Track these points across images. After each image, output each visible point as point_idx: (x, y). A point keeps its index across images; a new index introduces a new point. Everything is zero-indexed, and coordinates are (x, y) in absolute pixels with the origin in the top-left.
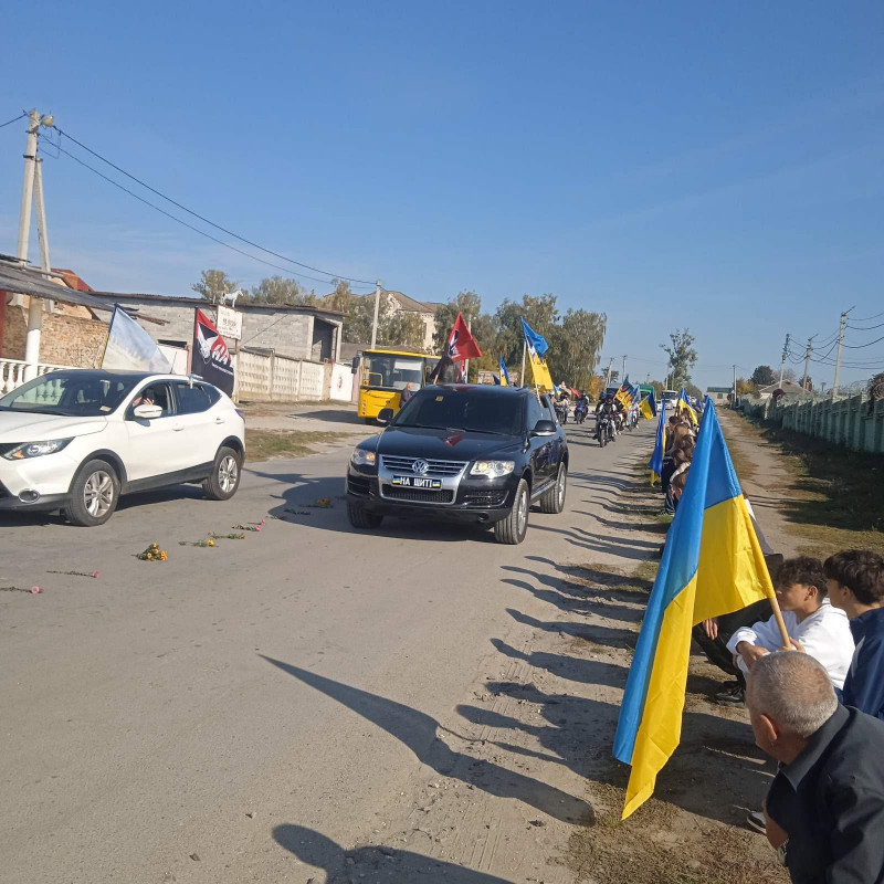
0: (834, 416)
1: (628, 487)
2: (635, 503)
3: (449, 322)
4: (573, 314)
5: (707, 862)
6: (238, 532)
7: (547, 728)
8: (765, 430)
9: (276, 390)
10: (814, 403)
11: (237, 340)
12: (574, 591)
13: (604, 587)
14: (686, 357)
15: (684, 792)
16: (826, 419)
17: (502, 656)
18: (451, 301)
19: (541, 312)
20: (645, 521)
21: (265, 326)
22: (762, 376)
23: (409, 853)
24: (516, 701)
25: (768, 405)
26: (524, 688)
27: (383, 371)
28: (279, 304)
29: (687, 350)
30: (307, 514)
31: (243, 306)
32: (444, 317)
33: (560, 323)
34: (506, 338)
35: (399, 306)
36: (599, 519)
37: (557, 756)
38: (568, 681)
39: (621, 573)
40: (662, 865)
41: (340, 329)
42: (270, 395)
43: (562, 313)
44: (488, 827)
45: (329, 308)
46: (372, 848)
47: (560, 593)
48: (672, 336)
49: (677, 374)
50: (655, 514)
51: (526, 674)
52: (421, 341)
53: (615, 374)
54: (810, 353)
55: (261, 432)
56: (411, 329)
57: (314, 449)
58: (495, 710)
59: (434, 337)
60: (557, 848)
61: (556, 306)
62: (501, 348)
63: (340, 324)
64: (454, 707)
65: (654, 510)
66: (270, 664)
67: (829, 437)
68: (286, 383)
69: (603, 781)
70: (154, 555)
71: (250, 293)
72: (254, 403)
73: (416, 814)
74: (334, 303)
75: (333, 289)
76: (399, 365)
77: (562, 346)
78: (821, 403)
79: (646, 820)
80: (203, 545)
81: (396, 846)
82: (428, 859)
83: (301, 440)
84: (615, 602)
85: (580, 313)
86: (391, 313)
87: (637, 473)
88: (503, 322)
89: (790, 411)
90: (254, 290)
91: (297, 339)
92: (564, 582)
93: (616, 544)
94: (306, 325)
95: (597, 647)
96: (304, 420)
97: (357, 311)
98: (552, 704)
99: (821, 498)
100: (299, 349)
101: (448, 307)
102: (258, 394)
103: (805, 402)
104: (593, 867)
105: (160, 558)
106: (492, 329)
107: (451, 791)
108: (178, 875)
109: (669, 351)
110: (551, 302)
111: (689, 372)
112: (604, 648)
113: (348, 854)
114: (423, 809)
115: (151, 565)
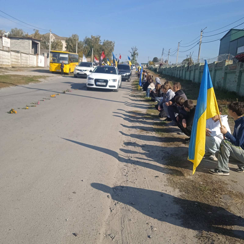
0: (177, 71)
1: (133, 90)
2: (137, 94)
3: (70, 43)
4: (105, 41)
5: (204, 182)
6: (34, 105)
8: (159, 75)
9: (22, 63)
10: (172, 67)
11: (9, 48)
12: (133, 118)
13: (140, 116)
14: (136, 54)
16: (175, 72)
17: (124, 136)
18: (70, 37)
19: (96, 41)
20: (142, 99)
21: (16, 43)
22: (155, 60)
24: (133, 147)
25: (158, 68)
26: (134, 143)
27: (56, 57)
29: (136, 52)
30: (49, 99)
31: (10, 37)
32: (68, 42)
33: (102, 44)
34: (87, 48)
35: (54, 38)
36: (130, 99)
38: (144, 141)
39: (143, 113)
40: (193, 184)
41: (40, 45)
42: (21, 65)
43: (102, 41)
44: (145, 178)
45: (34, 38)
46: (118, 186)
48: (132, 48)
49: (133, 59)
50: (144, 97)
51: (132, 140)
52: (62, 49)
54: (169, 54)
55: (24, 76)
56: (59, 45)
57: (41, 81)
58: (129, 149)
59: (65, 47)
60: (165, 182)
61: (100, 39)
62: (85, 51)
63: (40, 43)
64: (119, 149)
67: (176, 76)
68: (25, 61)
70: (13, 112)
71: (11, 33)
72: (16, 67)
73: (124, 177)
75: (34, 32)
76: (61, 56)
78: (174, 67)
80: (25, 109)
81: (124, 185)
82: (134, 188)
83: (36, 78)
84: (145, 120)
85: (107, 41)
86: (52, 40)
87: (133, 86)
88: (85, 43)
89: (165, 69)
91: (27, 48)
92: (130, 116)
93: (137, 105)
94: (29, 43)
95: (147, 132)
96: (33, 72)
98: (143, 147)
100: (28, 51)
101: (69, 38)
102: (17, 65)
103: (169, 67)
104: (176, 186)
105: (15, 113)
106: (82, 45)
107: (131, 170)
108: (73, 198)
109: (131, 52)
110: (99, 38)
111: (136, 59)
112: (149, 132)
113: (113, 188)
114: (126, 175)
115: (12, 115)
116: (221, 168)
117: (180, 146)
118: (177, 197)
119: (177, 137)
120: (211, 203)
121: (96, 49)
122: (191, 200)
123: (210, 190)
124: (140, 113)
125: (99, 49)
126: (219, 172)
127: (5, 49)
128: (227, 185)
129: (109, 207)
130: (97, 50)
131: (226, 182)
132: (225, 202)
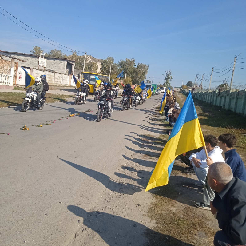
0: (209, 96)
1: (155, 113)
2: (157, 118)
3: (105, 65)
4: (139, 64)
5: (185, 216)
6: (49, 123)
7: (139, 179)
9: (56, 82)
10: (203, 92)
11: (44, 67)
12: (143, 142)
13: (151, 141)
14: (169, 78)
15: (177, 197)
16: (206, 97)
17: (125, 159)
18: (106, 59)
19: (131, 63)
20: (160, 123)
21: (53, 64)
22: (189, 84)
23: (105, 213)
24: (130, 172)
26: (132, 168)
27: (87, 78)
28: (56, 57)
29: (170, 76)
30: (67, 118)
31: (46, 57)
32: (103, 64)
33: (136, 67)
34: (121, 70)
35: (91, 60)
36: (148, 122)
37: (143, 187)
38: (143, 167)
39: (155, 137)
40: (173, 216)
41: (74, 65)
42: (54, 84)
43: (137, 64)
44: (126, 206)
45: (70, 59)
46: (95, 212)
47: (139, 142)
48: (166, 72)
49: (167, 83)
50: (163, 121)
51: (132, 164)
52: (97, 70)
53: (150, 82)
54: (203, 78)
55: (52, 94)
56: (94, 66)
57: (67, 100)
58: (125, 174)
59: (100, 69)
60: (145, 212)
61: (135, 62)
63: (74, 64)
64: (114, 173)
65: (162, 120)
66: (62, 161)
67: (207, 101)
68: (59, 80)
69: (156, 194)
70: (25, 129)
71: (48, 54)
73: (106, 203)
74: (72, 58)
75: (72, 54)
76: (92, 77)
77: (136, 73)
78: (205, 92)
79: (168, 204)
80: (39, 126)
81: (101, 211)
82: (110, 215)
83: (64, 97)
84: (154, 145)
85: (141, 64)
86: (88, 62)
87: (157, 110)
88: (120, 66)
89: (197, 94)
90: (49, 53)
91: (62, 68)
92: (140, 139)
93: (153, 129)
94: (65, 64)
95: (150, 157)
96: (64, 91)
97: (78, 60)
98: (140, 172)
99: (206, 118)
100: (63, 71)
101: (105, 61)
102: (50, 83)
103: (201, 92)
104: (155, 217)
105: (27, 130)
106: (117, 68)
107: (115, 196)
108: (42, 219)
109: (165, 76)
110: (133, 61)
111: (170, 82)
112: (152, 157)
113: (88, 213)
114: (108, 201)
115: (24, 132)
116: (206, 202)
117: (177, 175)
118: (151, 229)
119: (179, 165)
120: (183, 239)
121: (129, 72)
122: (163, 233)
123: (188, 225)
124: (152, 138)
125: (132, 72)
126: (205, 206)
127: (40, 68)
128: (208, 221)
129: (75, 233)
130: (131, 72)
131: (208, 218)
132: (199, 239)
